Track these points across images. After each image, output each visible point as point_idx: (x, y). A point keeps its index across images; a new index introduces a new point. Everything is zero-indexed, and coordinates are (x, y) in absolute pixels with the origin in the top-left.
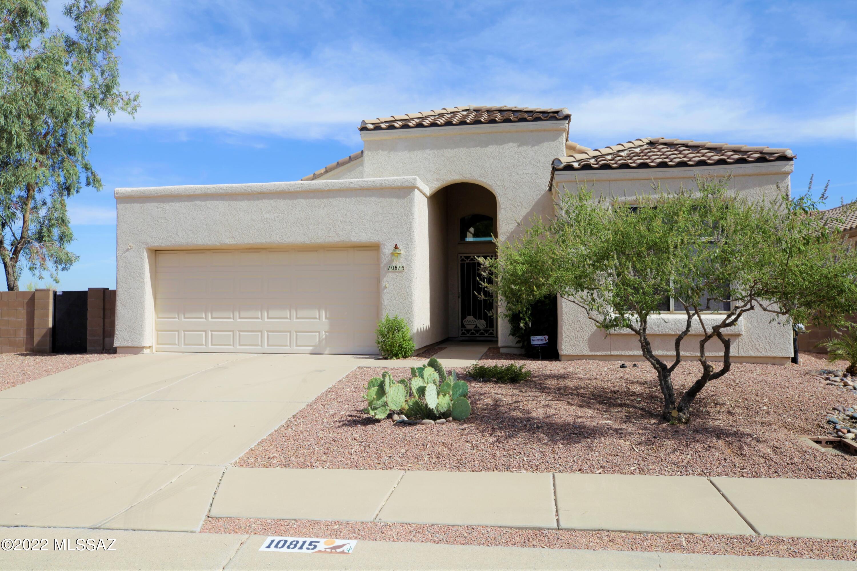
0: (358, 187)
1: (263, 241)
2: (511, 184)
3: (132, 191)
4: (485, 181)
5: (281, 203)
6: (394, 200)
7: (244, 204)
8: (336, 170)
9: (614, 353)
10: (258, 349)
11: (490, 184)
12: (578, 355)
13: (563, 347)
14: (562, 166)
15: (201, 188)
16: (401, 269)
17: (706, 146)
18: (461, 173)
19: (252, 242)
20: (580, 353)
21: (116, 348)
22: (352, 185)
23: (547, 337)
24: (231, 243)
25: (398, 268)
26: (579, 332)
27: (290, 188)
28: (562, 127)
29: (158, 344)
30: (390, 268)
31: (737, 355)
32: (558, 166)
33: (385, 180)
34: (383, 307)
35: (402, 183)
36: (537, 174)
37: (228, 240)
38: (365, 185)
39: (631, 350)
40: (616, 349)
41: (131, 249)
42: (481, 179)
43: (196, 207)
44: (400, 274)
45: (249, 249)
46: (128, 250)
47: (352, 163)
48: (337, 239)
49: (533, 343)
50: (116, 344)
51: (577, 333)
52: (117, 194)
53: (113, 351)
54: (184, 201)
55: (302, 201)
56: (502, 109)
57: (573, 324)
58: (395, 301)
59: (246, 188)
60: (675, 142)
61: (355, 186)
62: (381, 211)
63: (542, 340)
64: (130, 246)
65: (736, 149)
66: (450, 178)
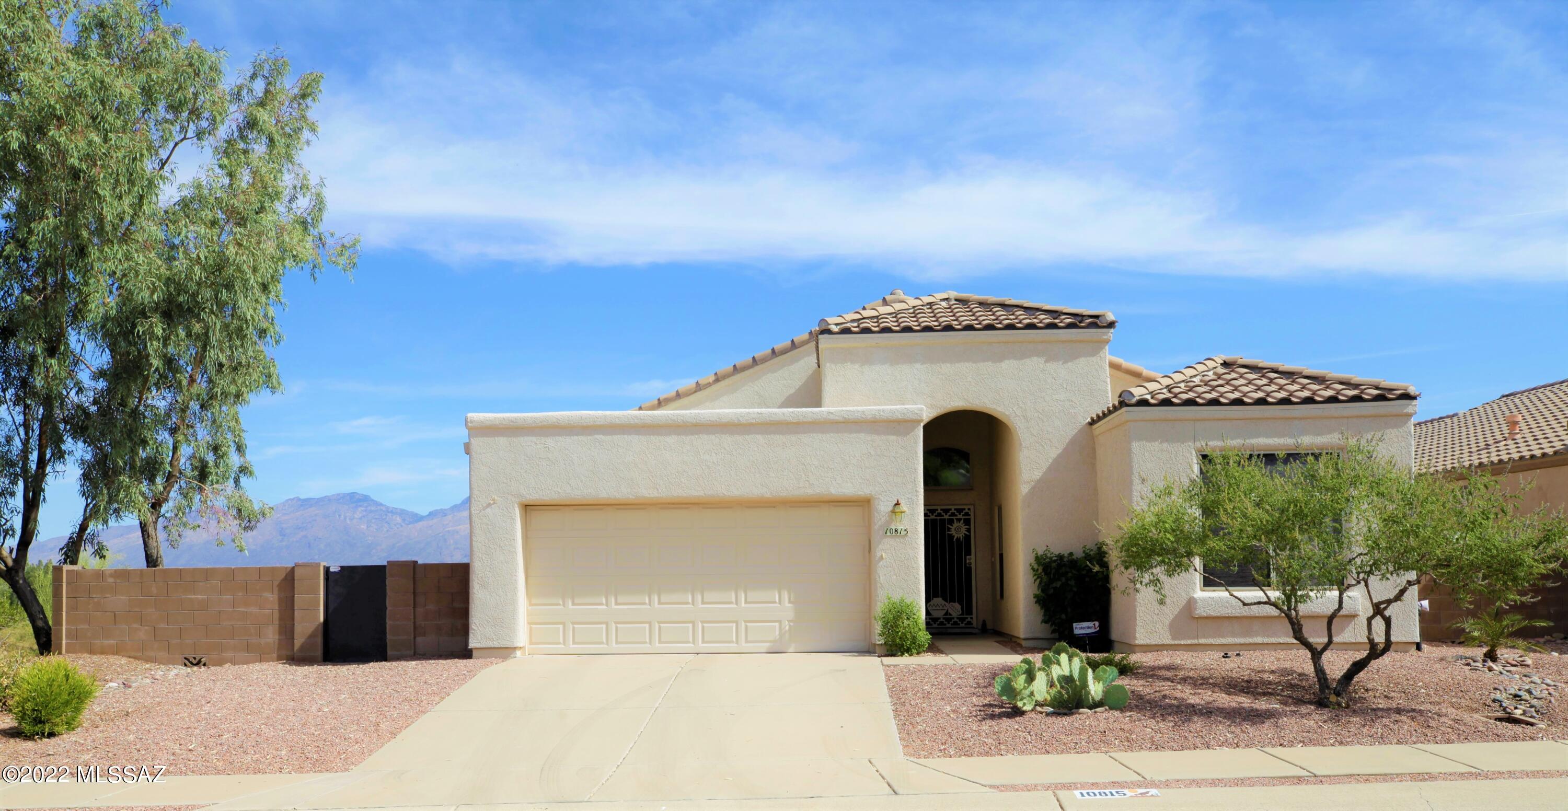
0: (841, 419)
1: (702, 493)
2: (1036, 415)
3: (495, 418)
4: (999, 409)
5: (728, 440)
6: (893, 438)
7: (671, 440)
8: (730, 378)
9: (1202, 641)
10: (689, 647)
11: (1007, 413)
12: (1156, 645)
13: (1137, 635)
14: (1134, 401)
15: (605, 416)
16: (903, 533)
17: (1303, 374)
18: (966, 397)
19: (685, 495)
20: (1159, 642)
21: (471, 650)
22: (831, 417)
23: (1097, 624)
24: (652, 496)
25: (899, 531)
26: (1158, 615)
27: (741, 419)
28: (1105, 337)
29: (531, 643)
30: (888, 532)
31: (1354, 641)
32: (1129, 400)
33: (879, 410)
34: (879, 585)
35: (904, 414)
36: (1072, 401)
37: (646, 491)
38: (850, 417)
39: (1223, 637)
40: (1204, 637)
41: (494, 503)
42: (994, 406)
43: (597, 444)
44: (902, 540)
45: (673, 504)
46: (489, 505)
47: (757, 368)
48: (810, 491)
49: (1076, 632)
50: (472, 645)
51: (1155, 617)
52: (471, 422)
53: (467, 654)
54: (577, 435)
55: (759, 437)
56: (1006, 303)
57: (1150, 605)
58: (895, 577)
59: (675, 418)
60: (1260, 365)
61: (837, 418)
62: (873, 453)
63: (1092, 627)
64: (494, 500)
65: (1344, 381)
66: (950, 404)
